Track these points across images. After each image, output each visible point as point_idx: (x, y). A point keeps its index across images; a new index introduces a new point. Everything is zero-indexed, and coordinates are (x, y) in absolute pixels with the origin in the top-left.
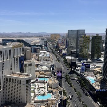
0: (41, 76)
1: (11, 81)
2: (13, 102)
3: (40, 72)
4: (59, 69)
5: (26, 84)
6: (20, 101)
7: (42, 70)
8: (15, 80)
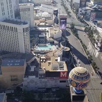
0: (41, 24)
1: (5, 28)
2: (10, 51)
3: (41, 20)
4: (64, 16)
5: (24, 32)
6: (18, 50)
7: (43, 17)
8: (13, 28)
